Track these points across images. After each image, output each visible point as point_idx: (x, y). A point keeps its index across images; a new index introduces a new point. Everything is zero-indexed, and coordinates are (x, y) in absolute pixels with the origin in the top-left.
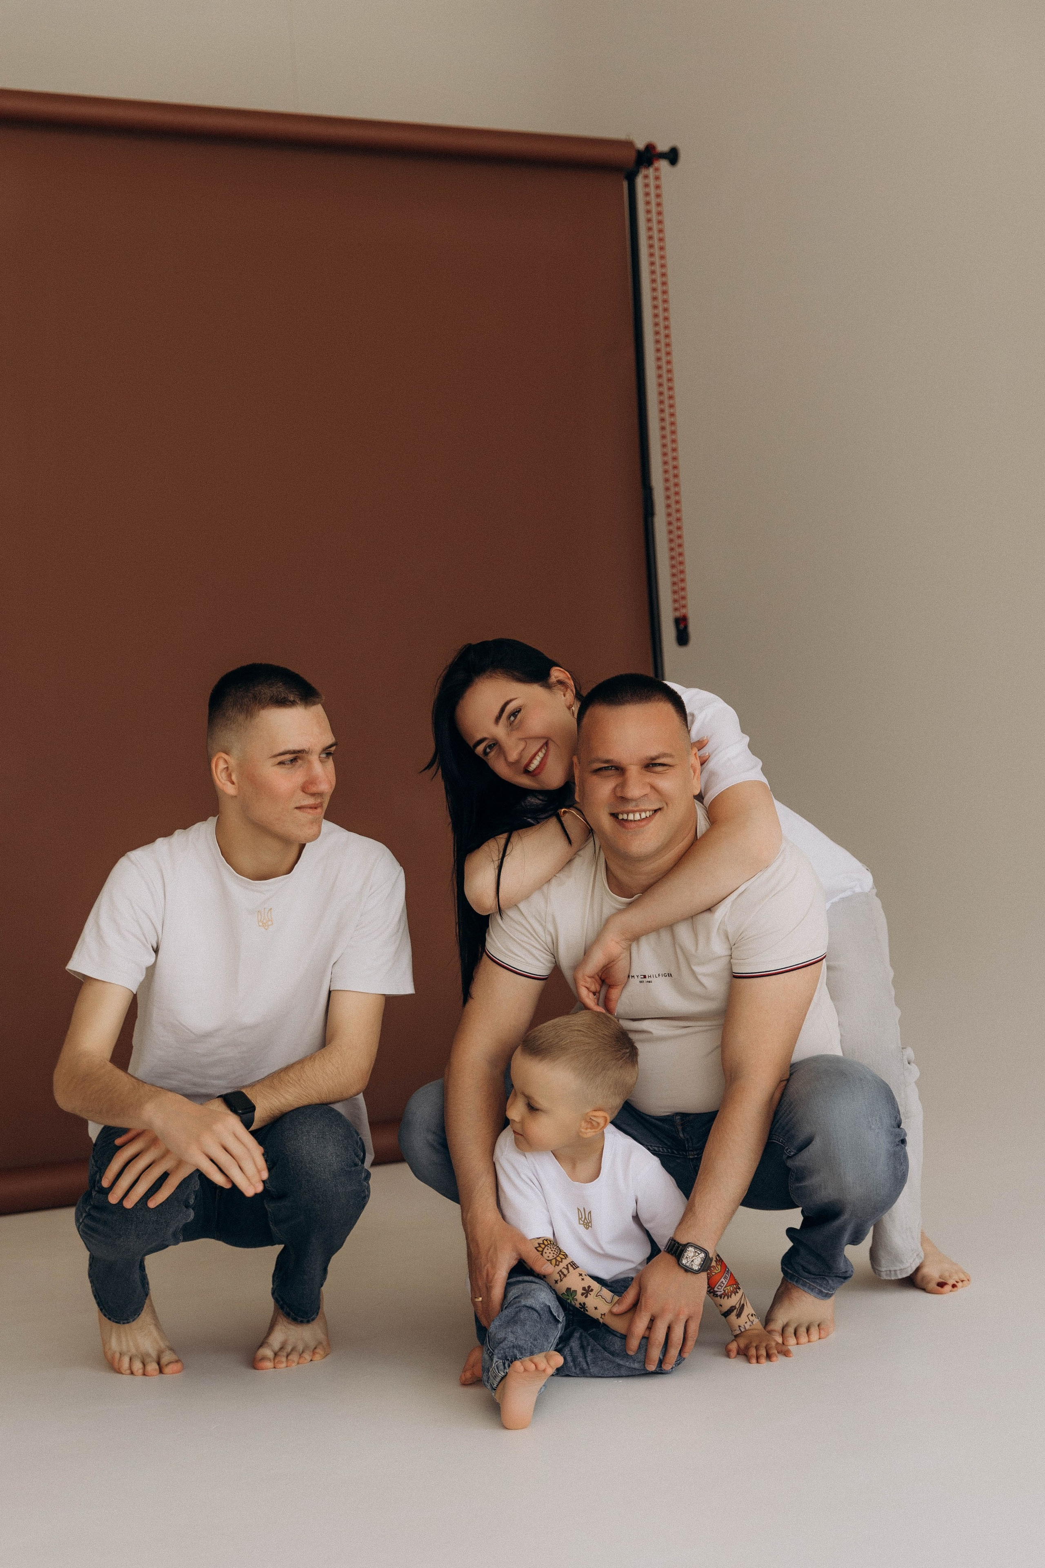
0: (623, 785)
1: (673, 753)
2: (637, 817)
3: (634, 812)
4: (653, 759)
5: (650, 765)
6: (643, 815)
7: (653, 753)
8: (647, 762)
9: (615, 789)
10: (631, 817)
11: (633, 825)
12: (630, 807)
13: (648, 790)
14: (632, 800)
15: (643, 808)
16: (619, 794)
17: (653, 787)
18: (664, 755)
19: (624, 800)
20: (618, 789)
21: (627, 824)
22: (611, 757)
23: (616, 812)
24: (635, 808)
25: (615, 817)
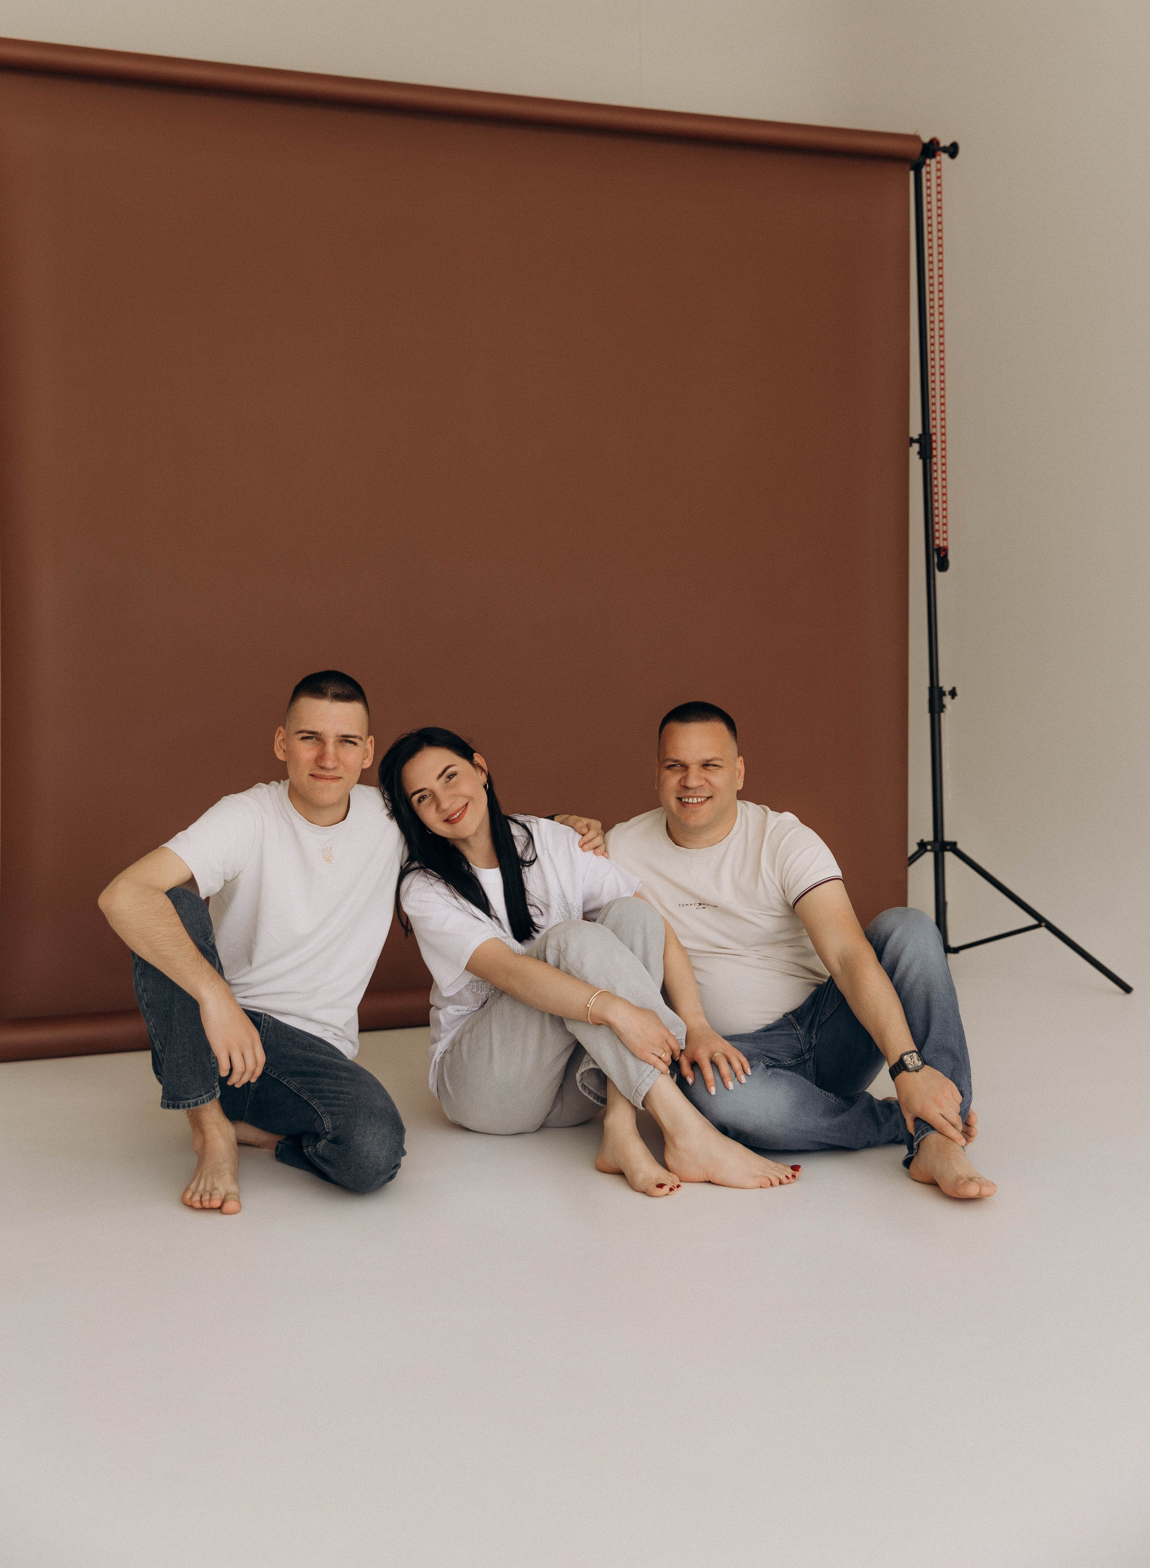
0: (685, 778)
1: (723, 758)
2: (695, 800)
3: (693, 797)
4: (708, 761)
5: (706, 765)
6: (699, 800)
7: (708, 757)
8: (704, 763)
9: (680, 780)
10: (691, 800)
11: (691, 806)
12: (690, 793)
13: (703, 782)
14: (692, 789)
15: (699, 794)
16: (683, 784)
17: (707, 781)
18: (717, 759)
19: (686, 788)
20: (683, 781)
21: (687, 805)
22: (678, 758)
23: (680, 796)
24: (693, 795)
25: (680, 799)
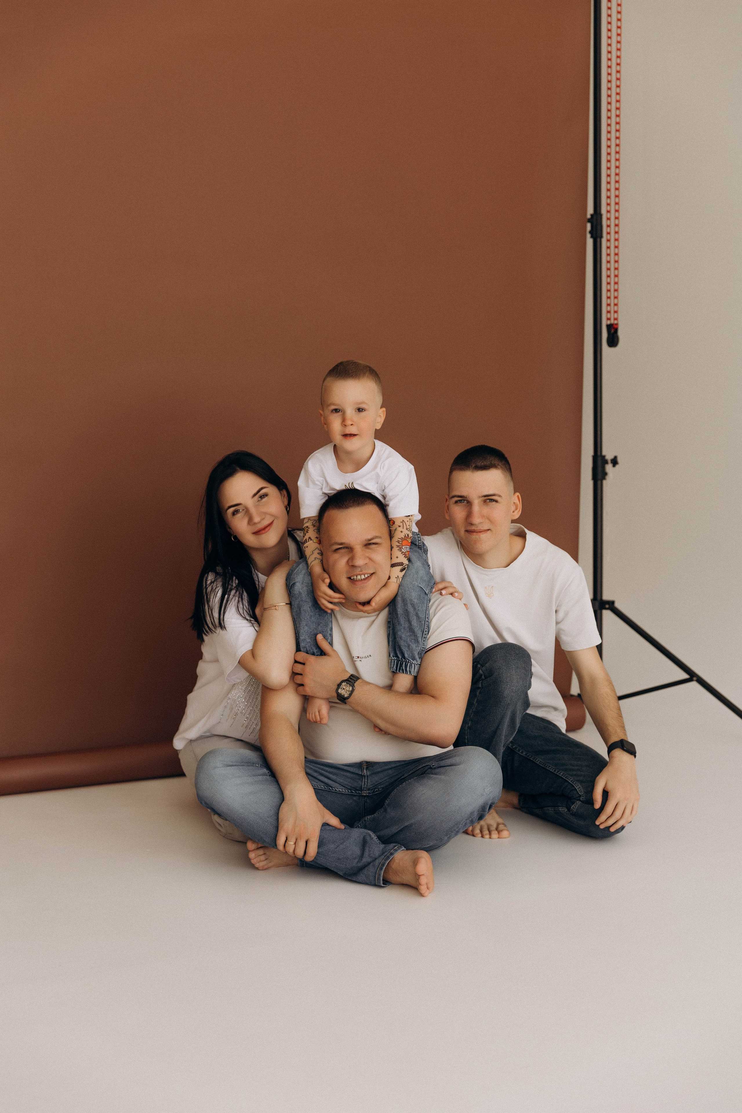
0: (352, 558)
1: (381, 536)
2: (363, 577)
3: (360, 575)
4: (370, 540)
5: (368, 544)
6: (366, 576)
7: (369, 537)
8: (366, 542)
9: (348, 562)
10: (359, 577)
11: (360, 583)
12: (358, 571)
13: (368, 560)
14: (359, 567)
16: (351, 564)
17: (370, 559)
18: (376, 537)
19: (354, 567)
20: (350, 561)
21: (357, 583)
22: (343, 541)
23: (349, 576)
24: (361, 573)
25: (350, 578)
